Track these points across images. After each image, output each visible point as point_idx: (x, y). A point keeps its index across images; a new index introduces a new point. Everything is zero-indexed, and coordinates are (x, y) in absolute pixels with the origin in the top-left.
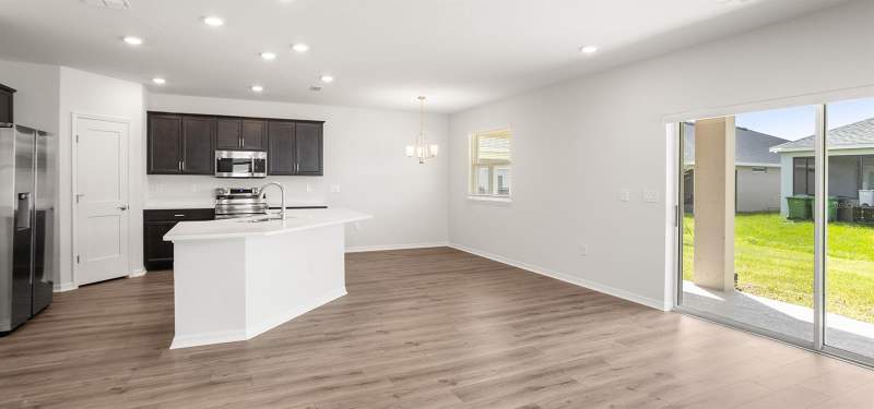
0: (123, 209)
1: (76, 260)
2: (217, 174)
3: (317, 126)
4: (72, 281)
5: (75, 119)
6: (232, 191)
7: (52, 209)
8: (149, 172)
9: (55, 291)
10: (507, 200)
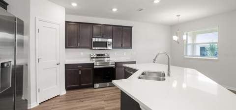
0: (58, 64)
1: (38, 91)
2: (93, 48)
3: (130, 28)
4: (36, 101)
5: (37, 20)
6: (97, 55)
7: (27, 65)
8: (66, 47)
9: (28, 108)
10: (217, 59)
